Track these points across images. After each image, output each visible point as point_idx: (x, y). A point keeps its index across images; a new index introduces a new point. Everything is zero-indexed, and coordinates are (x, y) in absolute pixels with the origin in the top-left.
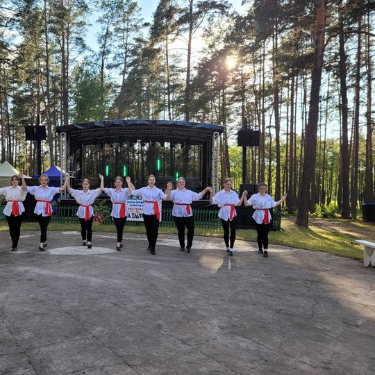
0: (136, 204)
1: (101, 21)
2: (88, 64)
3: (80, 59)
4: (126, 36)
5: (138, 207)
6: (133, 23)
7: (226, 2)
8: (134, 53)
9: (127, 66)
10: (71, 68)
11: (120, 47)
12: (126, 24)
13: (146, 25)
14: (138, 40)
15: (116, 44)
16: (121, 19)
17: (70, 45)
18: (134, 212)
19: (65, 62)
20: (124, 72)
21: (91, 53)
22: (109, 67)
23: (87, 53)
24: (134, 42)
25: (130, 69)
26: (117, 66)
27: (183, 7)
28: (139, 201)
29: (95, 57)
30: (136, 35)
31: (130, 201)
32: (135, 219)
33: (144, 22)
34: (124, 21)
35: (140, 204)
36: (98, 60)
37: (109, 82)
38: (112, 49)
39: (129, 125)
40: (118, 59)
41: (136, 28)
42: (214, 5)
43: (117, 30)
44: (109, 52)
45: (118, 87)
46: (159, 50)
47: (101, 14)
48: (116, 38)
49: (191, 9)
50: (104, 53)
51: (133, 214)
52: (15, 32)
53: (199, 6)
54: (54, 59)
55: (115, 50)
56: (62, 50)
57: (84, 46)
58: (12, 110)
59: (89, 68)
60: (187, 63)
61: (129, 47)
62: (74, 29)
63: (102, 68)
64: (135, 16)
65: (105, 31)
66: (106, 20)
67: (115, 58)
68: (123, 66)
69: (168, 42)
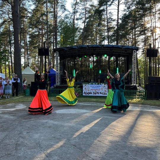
0: (95, 87)
2: (67, 18)
4: (85, 4)
5: (96, 89)
8: (89, 12)
9: (86, 19)
10: (58, 20)
11: (83, 9)
14: (92, 6)
15: (81, 8)
17: (58, 9)
18: (94, 91)
19: (55, 17)
20: (84, 22)
21: (68, 13)
22: (77, 19)
23: (66, 13)
24: (89, 7)
25: (87, 20)
26: (81, 19)
28: (96, 86)
29: (70, 15)
30: (91, 3)
31: (91, 85)
32: (94, 95)
35: (97, 87)
36: (72, 16)
37: (77, 27)
38: (79, 10)
39: (90, 48)
40: (81, 15)
43: (81, 1)
44: (77, 12)
45: (81, 29)
46: (103, 10)
48: (80, 5)
50: (75, 12)
51: (93, 92)
52: (31, 3)
54: (50, 16)
55: (80, 11)
56: (54, 12)
57: (65, 9)
58: (29, 41)
59: (68, 20)
60: (117, 16)
61: (87, 9)
62: (60, 1)
63: (74, 20)
65: (75, 2)
67: (80, 15)
68: (84, 19)
69: (107, 6)
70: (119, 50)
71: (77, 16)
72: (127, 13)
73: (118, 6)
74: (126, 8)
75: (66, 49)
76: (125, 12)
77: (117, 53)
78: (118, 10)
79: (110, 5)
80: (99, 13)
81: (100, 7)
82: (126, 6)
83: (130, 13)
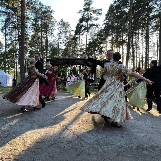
1: (58, 29)
2: (54, 42)
3: (52, 40)
4: (66, 34)
6: (68, 30)
7: (98, 24)
8: (69, 39)
10: (49, 43)
11: (64, 37)
12: (66, 30)
13: (73, 31)
15: (63, 36)
16: (65, 28)
17: (48, 36)
19: (47, 41)
20: (65, 45)
21: (55, 39)
22: (61, 43)
23: (54, 38)
24: (68, 36)
25: (67, 44)
26: (63, 43)
27: (85, 25)
30: (69, 34)
33: (72, 30)
34: (66, 29)
36: (57, 41)
37: (61, 48)
38: (62, 37)
40: (63, 41)
41: (70, 31)
42: (94, 25)
43: (63, 32)
44: (61, 38)
45: (63, 49)
46: (78, 38)
47: (59, 26)
48: (63, 34)
49: (87, 26)
50: (59, 39)
52: (31, 31)
53: (90, 25)
54: (44, 40)
55: (63, 38)
56: (46, 37)
57: (53, 36)
58: (28, 56)
59: (55, 43)
62: (50, 31)
63: (59, 43)
64: (69, 28)
65: (60, 32)
66: (60, 28)
67: (62, 40)
68: (65, 43)
69: (80, 35)
71: (61, 41)
72: (92, 41)
73: (87, 36)
74: (91, 38)
75: (55, 60)
76: (90, 41)
78: (87, 38)
79: (82, 35)
80: (75, 39)
81: (75, 36)
83: (93, 41)
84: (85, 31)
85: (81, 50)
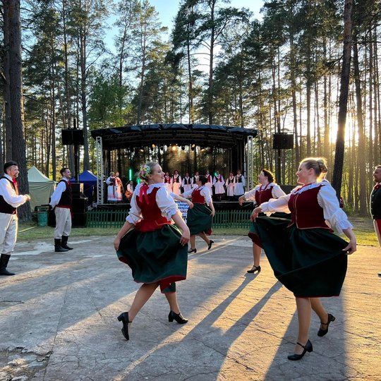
1: (119, 24)
2: (106, 67)
4: (143, 40)
6: (151, 27)
7: (248, 10)
9: (144, 68)
11: (138, 50)
12: (143, 28)
13: (164, 29)
14: (156, 43)
15: (134, 47)
16: (138, 22)
17: (86, 48)
20: (141, 74)
21: (110, 56)
22: (127, 70)
24: (151, 45)
25: (146, 72)
26: (135, 69)
27: (204, 13)
29: (114, 61)
30: (154, 39)
33: (162, 26)
34: (142, 24)
36: (116, 63)
37: (127, 84)
38: (131, 52)
39: (166, 130)
40: (135, 62)
41: (155, 32)
42: (235, 12)
43: (135, 33)
44: (127, 55)
45: (132, 89)
46: (181, 55)
47: (118, 17)
48: (133, 41)
49: (212, 16)
50: (122, 56)
53: (220, 13)
55: (133, 53)
59: (108, 70)
61: (147, 50)
63: (121, 71)
64: (151, 20)
65: (123, 34)
66: (124, 23)
67: (132, 61)
68: (140, 70)
69: (191, 47)
70: (219, 135)
71: (127, 63)
72: (226, 61)
73: (212, 47)
74: (223, 51)
75: (117, 132)
76: (221, 60)
77: (215, 139)
78: (212, 55)
79: (197, 45)
80: (174, 59)
81: (175, 49)
82: (223, 48)
84: (205, 33)
85: (193, 92)
